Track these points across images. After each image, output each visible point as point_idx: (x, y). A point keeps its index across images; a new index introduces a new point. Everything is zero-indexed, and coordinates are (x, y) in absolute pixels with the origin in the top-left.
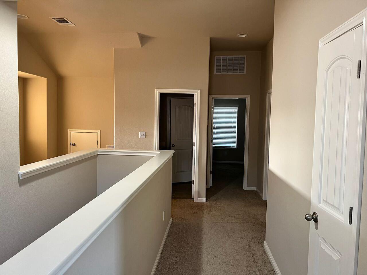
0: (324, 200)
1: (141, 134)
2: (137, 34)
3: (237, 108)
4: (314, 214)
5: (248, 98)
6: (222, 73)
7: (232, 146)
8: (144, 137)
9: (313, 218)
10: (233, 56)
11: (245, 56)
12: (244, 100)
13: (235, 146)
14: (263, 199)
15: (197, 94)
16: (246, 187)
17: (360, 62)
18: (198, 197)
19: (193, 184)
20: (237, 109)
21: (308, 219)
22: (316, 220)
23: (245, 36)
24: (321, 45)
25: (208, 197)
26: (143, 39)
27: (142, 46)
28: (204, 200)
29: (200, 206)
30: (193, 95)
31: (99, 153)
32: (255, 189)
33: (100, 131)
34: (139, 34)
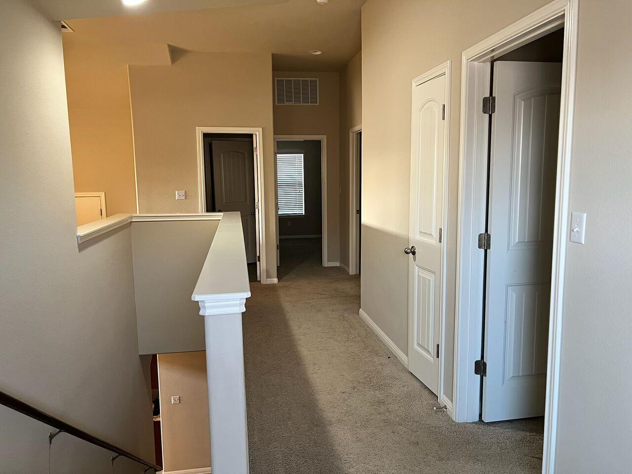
0: (421, 232)
1: (178, 195)
2: (167, 46)
3: (302, 155)
4: (413, 247)
5: (324, 139)
6: (286, 104)
7: (297, 212)
8: (184, 198)
9: (411, 252)
10: (301, 79)
11: (318, 79)
12: (318, 143)
13: (303, 212)
14: (350, 274)
15: (257, 134)
16: (326, 263)
17: (444, 106)
18: (267, 278)
19: (259, 261)
20: (303, 157)
21: (407, 253)
22: (414, 253)
23: (319, 53)
24: (414, 85)
25: (280, 277)
26: (176, 53)
27: (172, 64)
28: (275, 280)
29: (272, 287)
30: (251, 136)
31: (133, 220)
32: (337, 264)
33: (105, 193)
34: (169, 46)
